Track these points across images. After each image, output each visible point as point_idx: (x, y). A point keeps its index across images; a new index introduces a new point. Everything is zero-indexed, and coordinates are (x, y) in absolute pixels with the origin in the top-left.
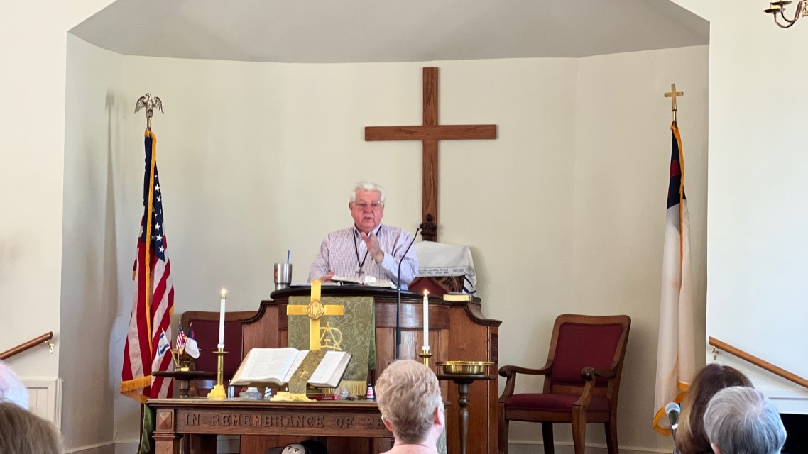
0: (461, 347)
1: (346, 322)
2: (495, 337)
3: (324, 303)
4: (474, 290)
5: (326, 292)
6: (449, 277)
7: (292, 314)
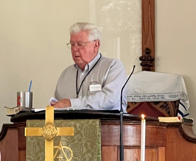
1: (76, 142)
3: (57, 126)
4: (187, 113)
5: (58, 115)
7: (29, 135)
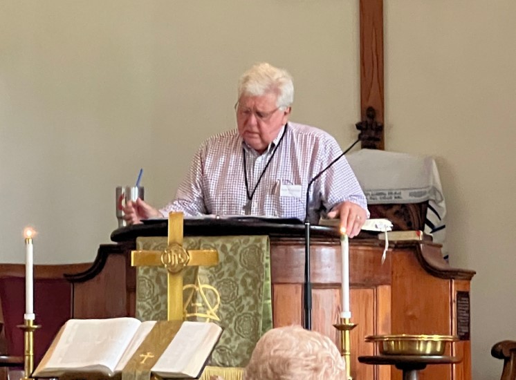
0: (410, 313)
1: (226, 276)
2: (464, 295)
4: (442, 225)
6: (403, 206)
7: (139, 264)
